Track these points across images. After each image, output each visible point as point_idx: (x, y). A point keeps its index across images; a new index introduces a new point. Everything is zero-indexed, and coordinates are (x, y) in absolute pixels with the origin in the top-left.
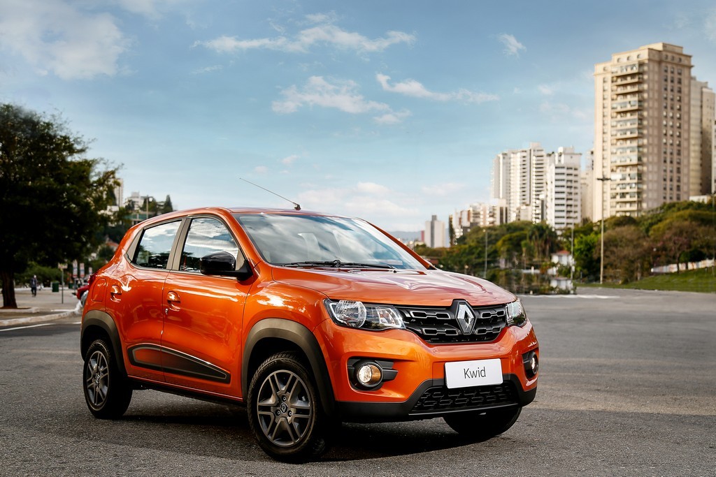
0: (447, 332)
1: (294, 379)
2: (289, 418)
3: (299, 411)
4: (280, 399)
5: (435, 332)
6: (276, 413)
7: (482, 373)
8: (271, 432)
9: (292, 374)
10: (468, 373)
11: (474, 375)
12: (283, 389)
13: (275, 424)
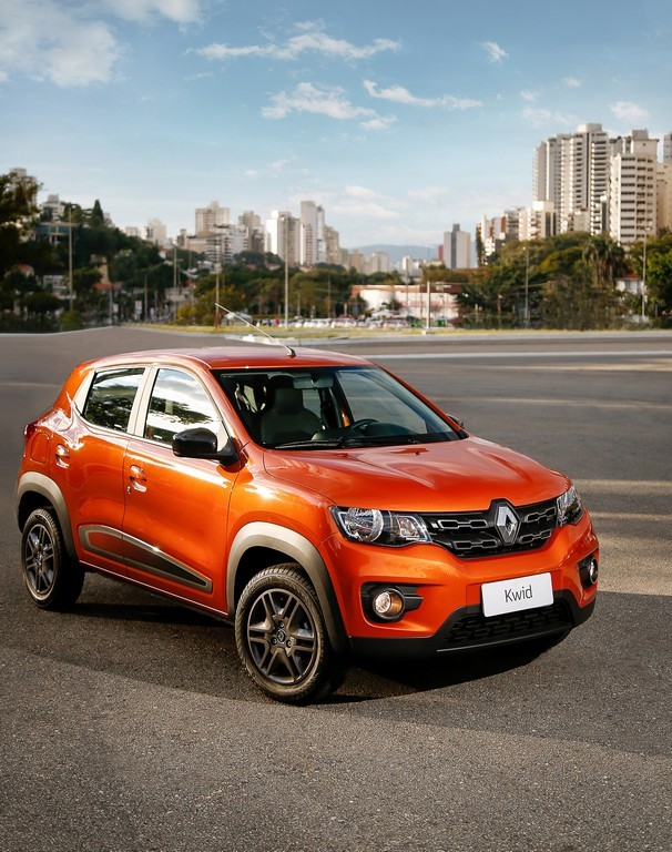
0: (484, 544)
1: (294, 602)
2: (288, 650)
3: (300, 641)
4: (277, 625)
5: (469, 545)
6: (272, 642)
7: (528, 593)
8: (265, 665)
9: (291, 595)
10: (511, 595)
11: (517, 597)
12: (281, 612)
13: (270, 655)
